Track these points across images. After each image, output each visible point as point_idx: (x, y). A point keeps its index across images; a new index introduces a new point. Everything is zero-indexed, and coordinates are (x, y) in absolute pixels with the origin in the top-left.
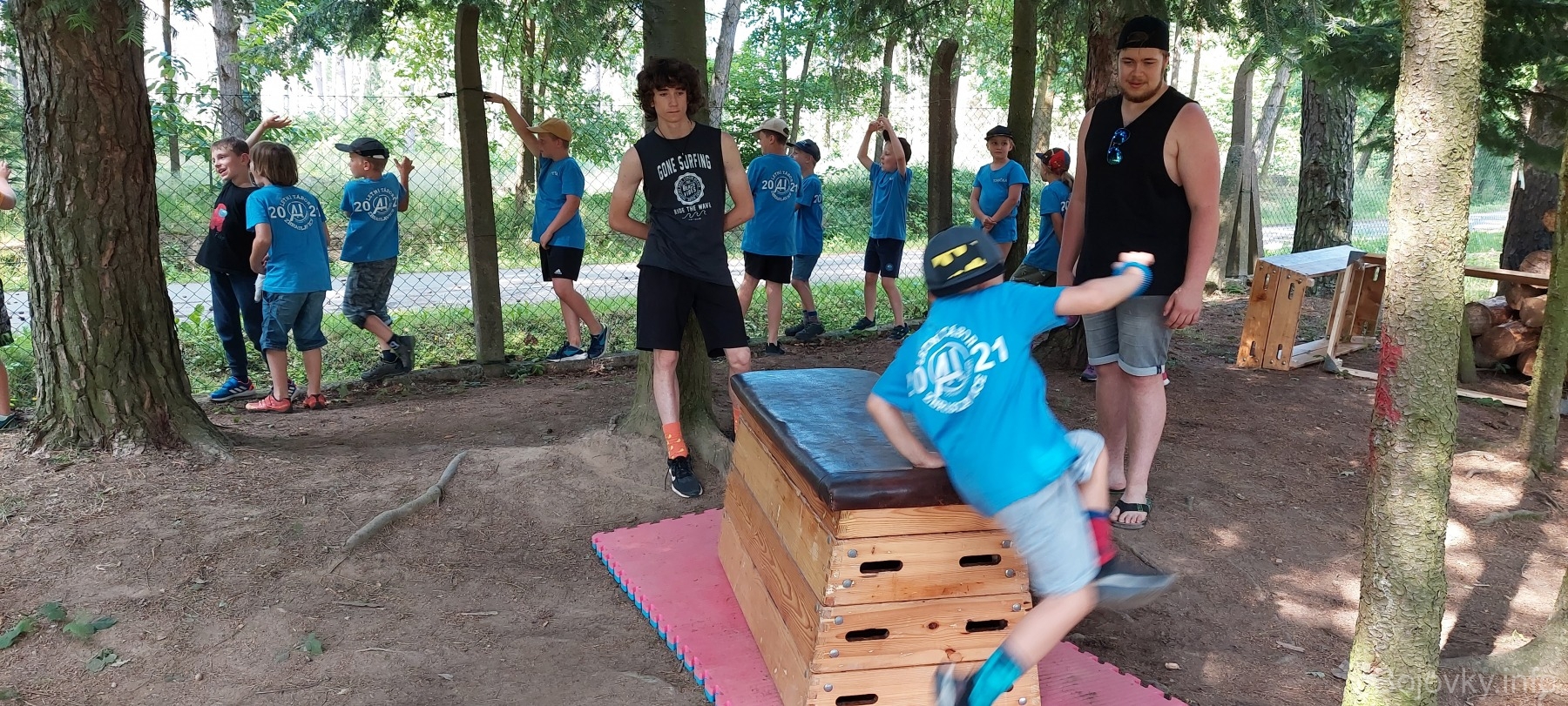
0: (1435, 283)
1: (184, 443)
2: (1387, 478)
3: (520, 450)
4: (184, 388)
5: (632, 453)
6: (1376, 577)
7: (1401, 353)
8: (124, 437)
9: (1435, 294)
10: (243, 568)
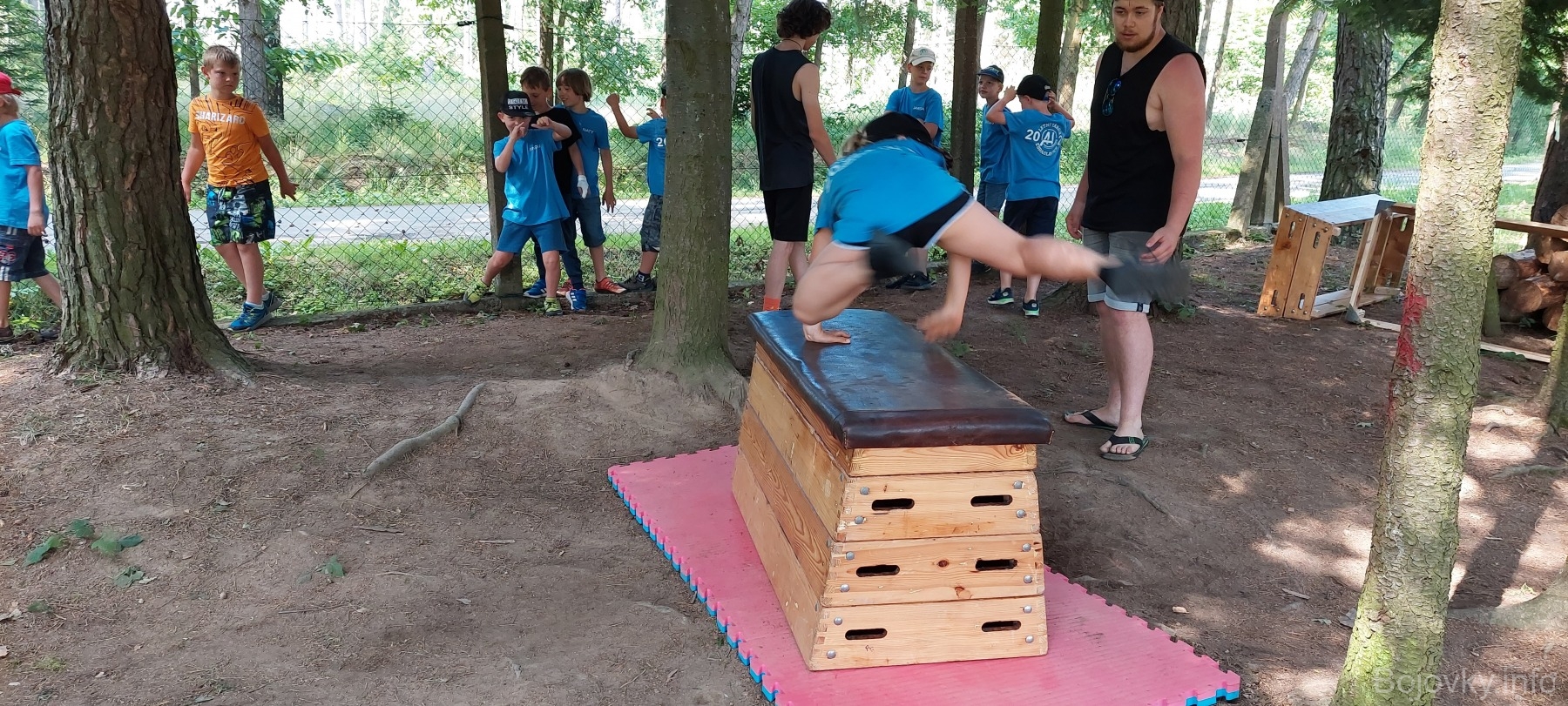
0: (1464, 232)
1: (207, 367)
2: (1405, 428)
3: (537, 382)
4: (206, 313)
5: (648, 388)
6: (1388, 526)
7: (1425, 303)
8: (148, 360)
9: (1464, 244)
10: (266, 491)
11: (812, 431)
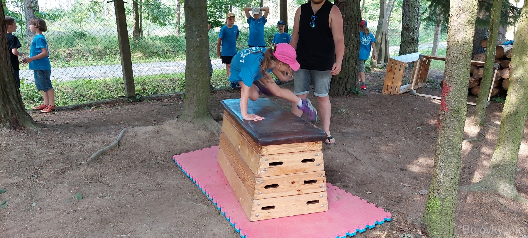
1: (24, 127)
2: (444, 130)
3: (145, 127)
4: (23, 108)
5: (184, 127)
6: (439, 162)
7: (450, 89)
8: (2, 126)
9: (462, 69)
10: (51, 171)
11: (247, 140)
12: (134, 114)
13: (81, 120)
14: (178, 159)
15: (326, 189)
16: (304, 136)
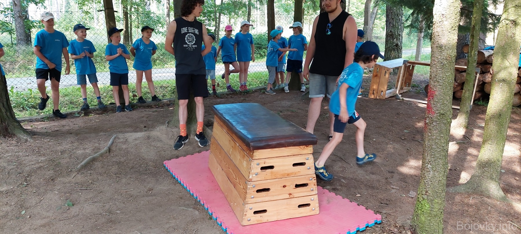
0: (446, 70)
1: (14, 135)
2: (431, 133)
3: (135, 133)
4: (13, 115)
5: (174, 133)
6: (427, 165)
7: (435, 93)
9: (446, 73)
10: (41, 178)
11: (238, 145)
12: (125, 121)
13: (72, 127)
14: (170, 164)
15: (317, 192)
16: (295, 140)
